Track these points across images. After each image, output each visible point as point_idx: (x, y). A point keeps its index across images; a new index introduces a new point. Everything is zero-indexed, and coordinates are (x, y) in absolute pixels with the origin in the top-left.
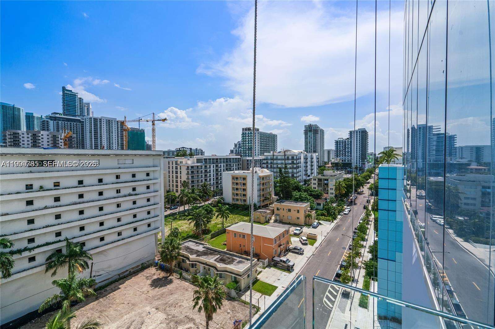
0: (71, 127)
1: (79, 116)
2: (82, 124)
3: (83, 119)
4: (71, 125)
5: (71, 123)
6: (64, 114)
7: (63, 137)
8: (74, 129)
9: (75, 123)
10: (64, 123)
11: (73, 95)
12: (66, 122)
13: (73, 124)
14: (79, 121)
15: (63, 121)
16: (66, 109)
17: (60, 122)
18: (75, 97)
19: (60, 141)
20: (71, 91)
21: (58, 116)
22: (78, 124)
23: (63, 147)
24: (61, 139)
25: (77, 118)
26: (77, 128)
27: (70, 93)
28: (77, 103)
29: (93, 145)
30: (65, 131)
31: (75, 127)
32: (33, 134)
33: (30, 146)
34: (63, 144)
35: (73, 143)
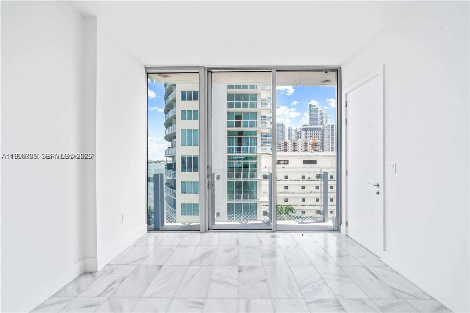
0: (314, 135)
1: (320, 125)
2: (322, 131)
3: (323, 127)
4: (314, 133)
5: (314, 132)
6: (310, 125)
7: (311, 143)
8: (316, 136)
9: (317, 131)
10: (311, 132)
11: (316, 109)
12: (312, 131)
13: (316, 132)
14: (320, 129)
15: (310, 130)
16: (312, 121)
17: (308, 131)
18: (318, 110)
19: (309, 146)
20: (315, 106)
21: (306, 127)
22: (319, 131)
23: (311, 150)
24: (309, 145)
25: (319, 127)
26: (319, 135)
27: (314, 108)
28: (319, 115)
29: (330, 148)
30: (311, 138)
31: (317, 134)
32: (294, 142)
33: (292, 150)
34: (311, 148)
35: (317, 147)
